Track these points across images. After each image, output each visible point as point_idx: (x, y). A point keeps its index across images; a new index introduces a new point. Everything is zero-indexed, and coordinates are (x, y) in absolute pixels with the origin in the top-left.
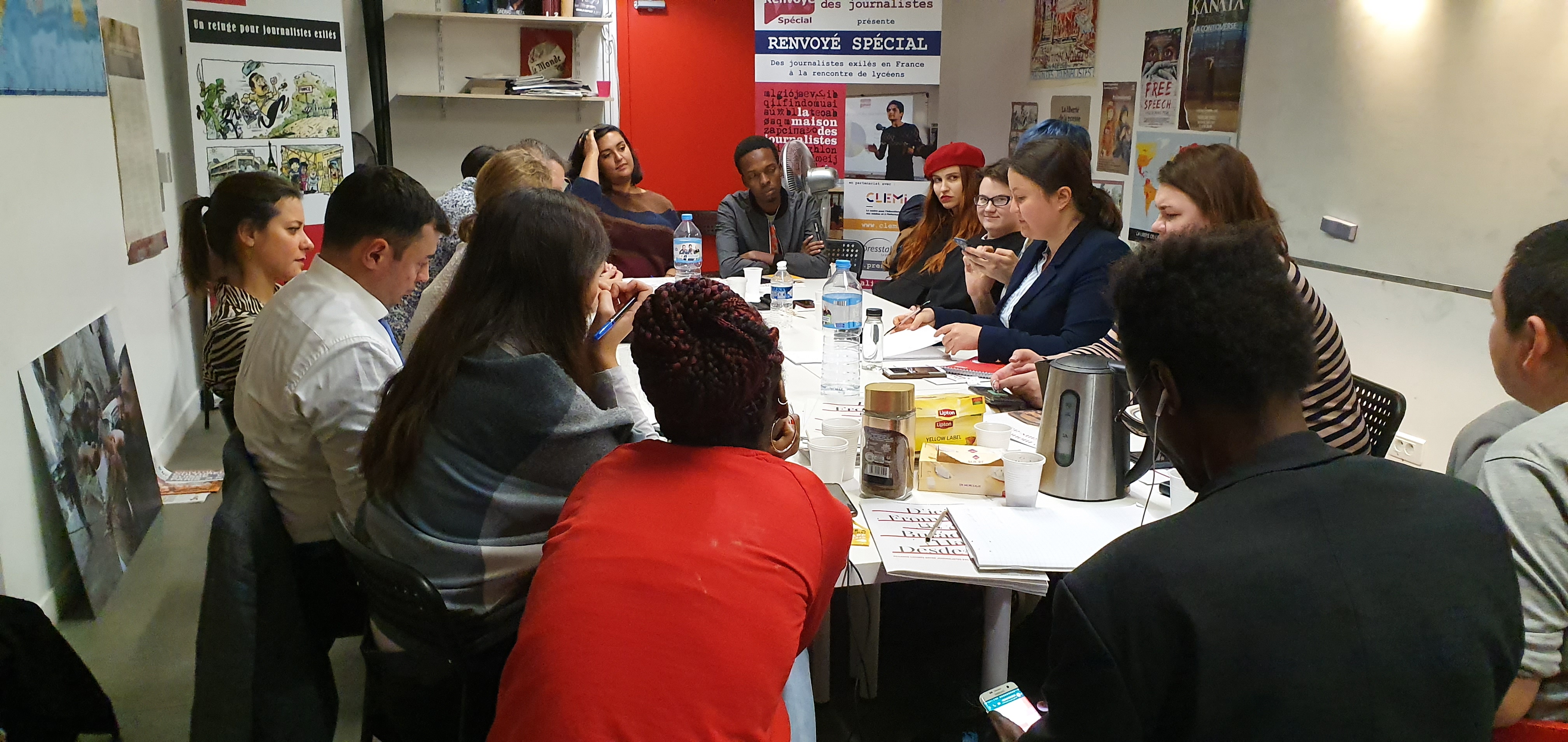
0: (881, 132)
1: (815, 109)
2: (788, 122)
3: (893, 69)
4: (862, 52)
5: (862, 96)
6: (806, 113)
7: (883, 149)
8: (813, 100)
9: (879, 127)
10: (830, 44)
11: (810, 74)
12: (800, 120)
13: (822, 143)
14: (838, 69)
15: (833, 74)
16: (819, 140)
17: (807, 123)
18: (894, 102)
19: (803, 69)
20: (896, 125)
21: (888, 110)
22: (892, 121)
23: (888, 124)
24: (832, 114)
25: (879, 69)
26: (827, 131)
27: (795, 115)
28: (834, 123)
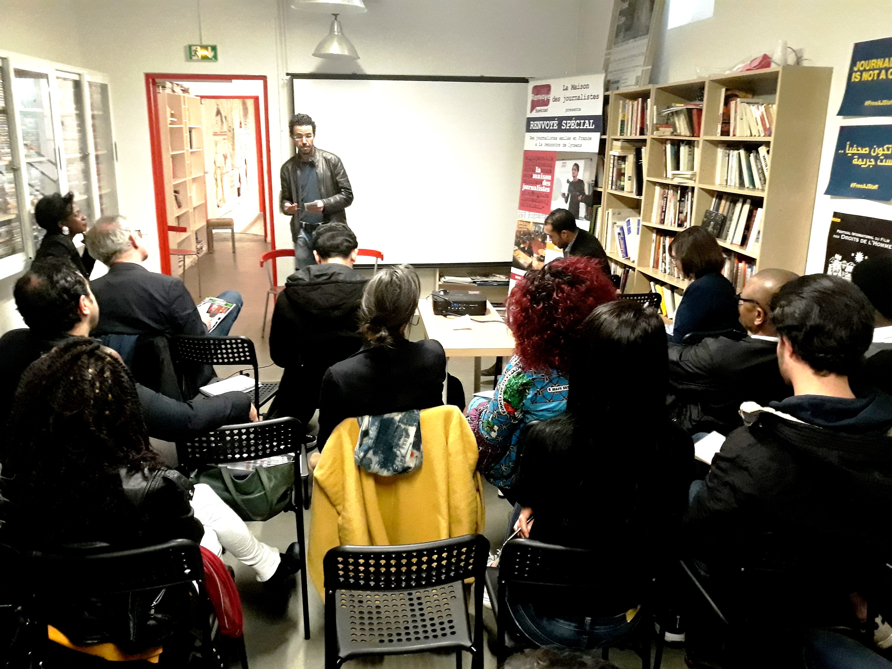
5: (563, 160)
15: (553, 145)
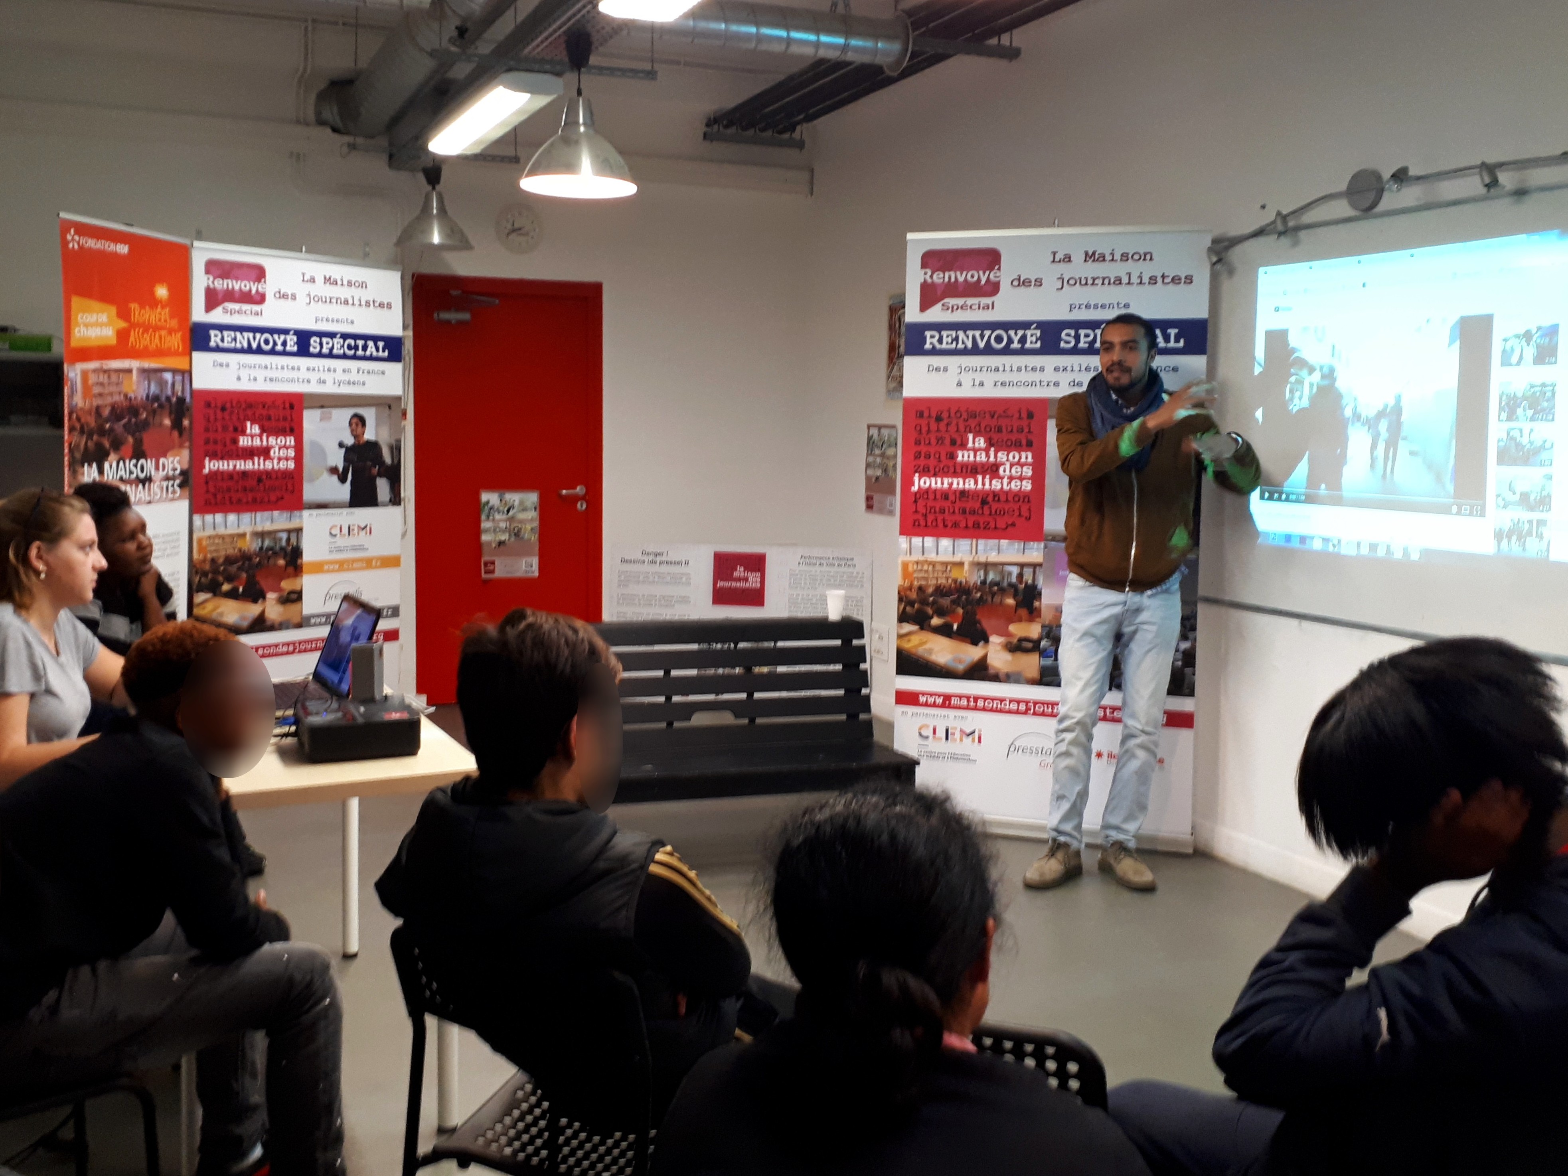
0: (343, 451)
1: (266, 424)
2: (235, 441)
3: (354, 376)
4: (320, 355)
6: (256, 429)
7: (346, 470)
8: (264, 412)
9: (341, 445)
10: (284, 344)
11: (261, 379)
12: (250, 438)
13: (276, 467)
14: (294, 375)
16: (273, 463)
17: (257, 442)
18: (356, 416)
19: (253, 373)
20: (359, 441)
21: (350, 424)
22: (356, 437)
23: (350, 441)
24: (288, 429)
25: (340, 376)
26: (283, 453)
27: (243, 432)
28: (291, 441)
